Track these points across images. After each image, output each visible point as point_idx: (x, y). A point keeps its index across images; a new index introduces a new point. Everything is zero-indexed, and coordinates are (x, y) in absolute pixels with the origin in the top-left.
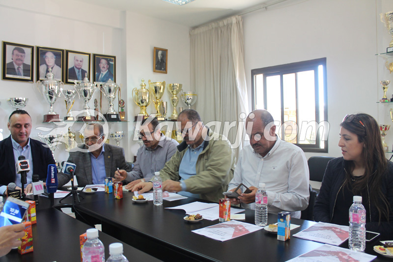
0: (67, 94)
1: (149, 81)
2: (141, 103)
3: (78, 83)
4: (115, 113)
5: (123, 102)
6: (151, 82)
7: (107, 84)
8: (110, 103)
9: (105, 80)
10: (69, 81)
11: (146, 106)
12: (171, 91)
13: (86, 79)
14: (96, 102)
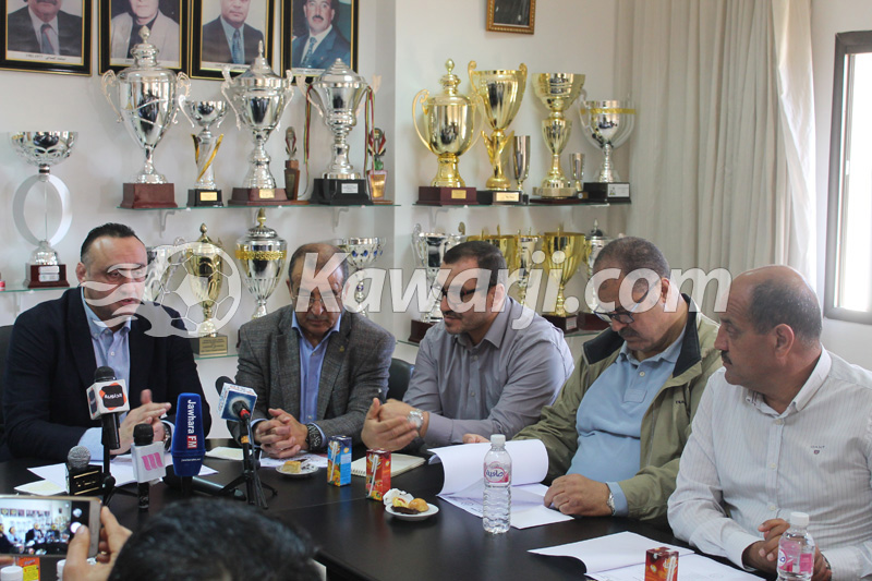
0: (198, 115)
1: (471, 65)
2: (439, 141)
3: (233, 75)
4: (353, 177)
5: (382, 136)
6: (477, 69)
7: (327, 78)
8: (338, 142)
9: (322, 61)
10: (205, 66)
11: (458, 154)
12: (544, 100)
13: (261, 61)
14: (290, 136)
